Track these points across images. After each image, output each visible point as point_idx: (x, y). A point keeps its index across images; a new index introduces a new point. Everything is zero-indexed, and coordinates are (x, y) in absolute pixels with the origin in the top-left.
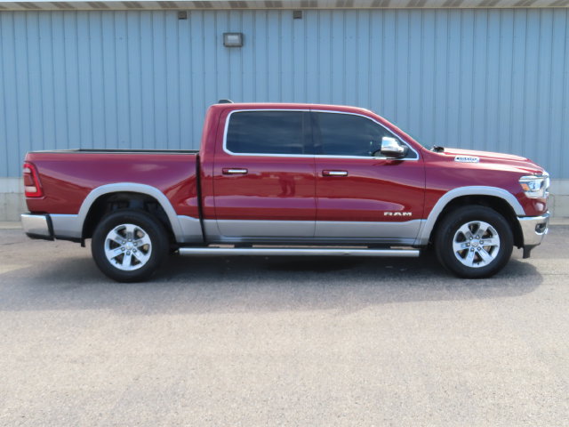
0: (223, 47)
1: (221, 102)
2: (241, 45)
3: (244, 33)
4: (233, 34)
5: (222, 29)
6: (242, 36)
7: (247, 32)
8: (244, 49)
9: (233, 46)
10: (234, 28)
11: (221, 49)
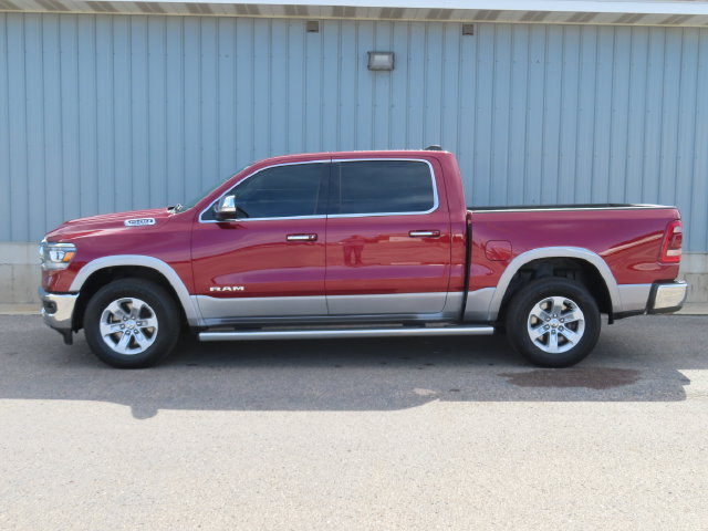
0: (367, 71)
1: (432, 148)
2: (391, 69)
3: (395, 51)
4: (382, 53)
5: (366, 47)
6: (392, 55)
7: (399, 49)
8: (395, 72)
9: (381, 69)
10: (382, 46)
11: (364, 73)
